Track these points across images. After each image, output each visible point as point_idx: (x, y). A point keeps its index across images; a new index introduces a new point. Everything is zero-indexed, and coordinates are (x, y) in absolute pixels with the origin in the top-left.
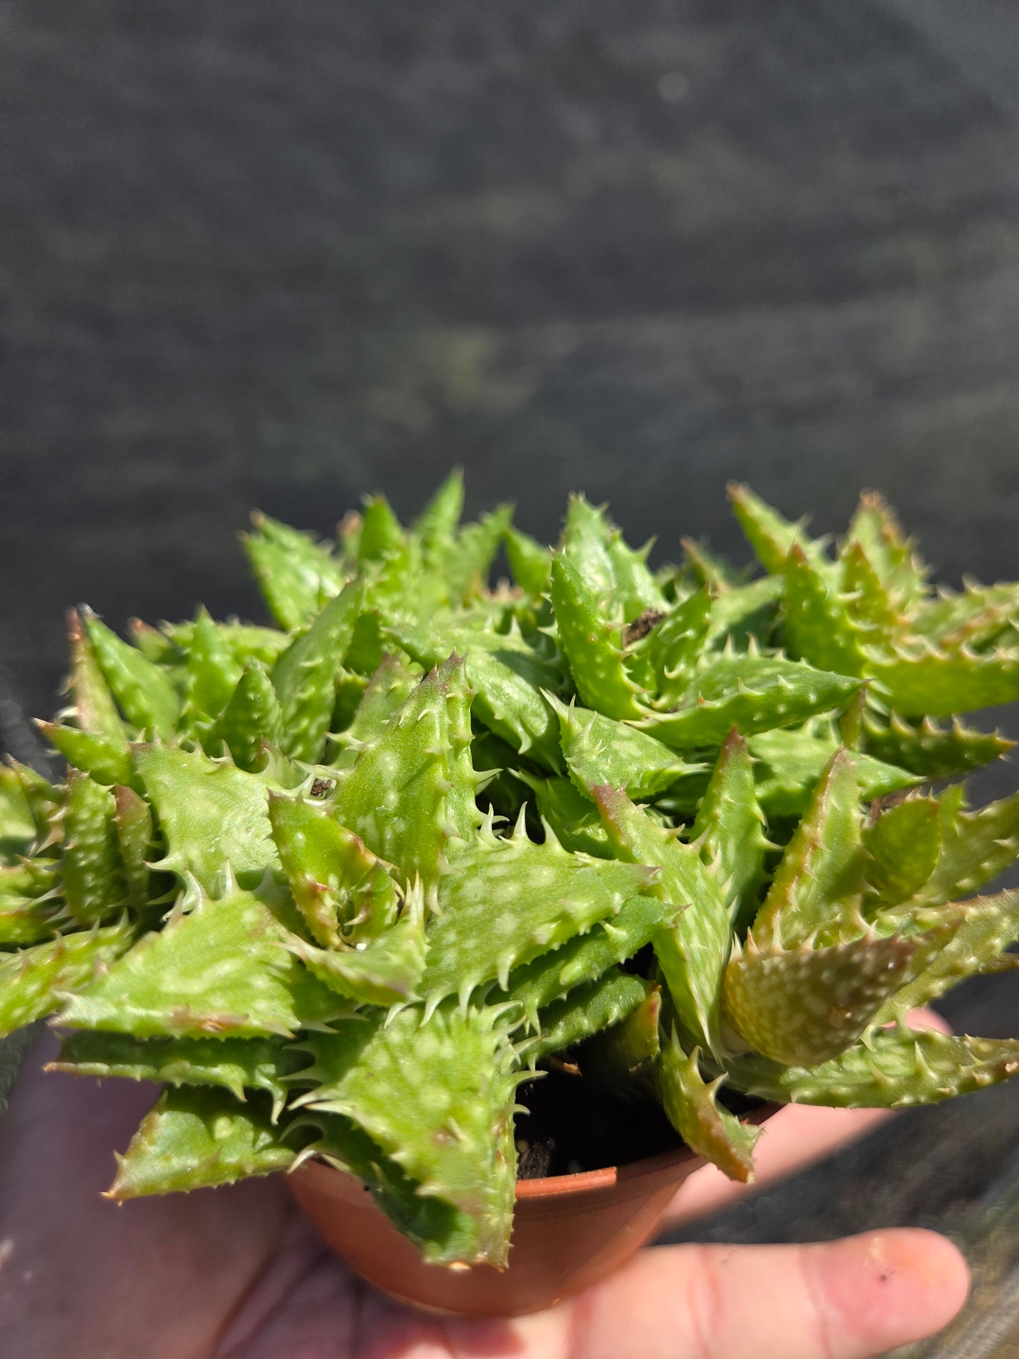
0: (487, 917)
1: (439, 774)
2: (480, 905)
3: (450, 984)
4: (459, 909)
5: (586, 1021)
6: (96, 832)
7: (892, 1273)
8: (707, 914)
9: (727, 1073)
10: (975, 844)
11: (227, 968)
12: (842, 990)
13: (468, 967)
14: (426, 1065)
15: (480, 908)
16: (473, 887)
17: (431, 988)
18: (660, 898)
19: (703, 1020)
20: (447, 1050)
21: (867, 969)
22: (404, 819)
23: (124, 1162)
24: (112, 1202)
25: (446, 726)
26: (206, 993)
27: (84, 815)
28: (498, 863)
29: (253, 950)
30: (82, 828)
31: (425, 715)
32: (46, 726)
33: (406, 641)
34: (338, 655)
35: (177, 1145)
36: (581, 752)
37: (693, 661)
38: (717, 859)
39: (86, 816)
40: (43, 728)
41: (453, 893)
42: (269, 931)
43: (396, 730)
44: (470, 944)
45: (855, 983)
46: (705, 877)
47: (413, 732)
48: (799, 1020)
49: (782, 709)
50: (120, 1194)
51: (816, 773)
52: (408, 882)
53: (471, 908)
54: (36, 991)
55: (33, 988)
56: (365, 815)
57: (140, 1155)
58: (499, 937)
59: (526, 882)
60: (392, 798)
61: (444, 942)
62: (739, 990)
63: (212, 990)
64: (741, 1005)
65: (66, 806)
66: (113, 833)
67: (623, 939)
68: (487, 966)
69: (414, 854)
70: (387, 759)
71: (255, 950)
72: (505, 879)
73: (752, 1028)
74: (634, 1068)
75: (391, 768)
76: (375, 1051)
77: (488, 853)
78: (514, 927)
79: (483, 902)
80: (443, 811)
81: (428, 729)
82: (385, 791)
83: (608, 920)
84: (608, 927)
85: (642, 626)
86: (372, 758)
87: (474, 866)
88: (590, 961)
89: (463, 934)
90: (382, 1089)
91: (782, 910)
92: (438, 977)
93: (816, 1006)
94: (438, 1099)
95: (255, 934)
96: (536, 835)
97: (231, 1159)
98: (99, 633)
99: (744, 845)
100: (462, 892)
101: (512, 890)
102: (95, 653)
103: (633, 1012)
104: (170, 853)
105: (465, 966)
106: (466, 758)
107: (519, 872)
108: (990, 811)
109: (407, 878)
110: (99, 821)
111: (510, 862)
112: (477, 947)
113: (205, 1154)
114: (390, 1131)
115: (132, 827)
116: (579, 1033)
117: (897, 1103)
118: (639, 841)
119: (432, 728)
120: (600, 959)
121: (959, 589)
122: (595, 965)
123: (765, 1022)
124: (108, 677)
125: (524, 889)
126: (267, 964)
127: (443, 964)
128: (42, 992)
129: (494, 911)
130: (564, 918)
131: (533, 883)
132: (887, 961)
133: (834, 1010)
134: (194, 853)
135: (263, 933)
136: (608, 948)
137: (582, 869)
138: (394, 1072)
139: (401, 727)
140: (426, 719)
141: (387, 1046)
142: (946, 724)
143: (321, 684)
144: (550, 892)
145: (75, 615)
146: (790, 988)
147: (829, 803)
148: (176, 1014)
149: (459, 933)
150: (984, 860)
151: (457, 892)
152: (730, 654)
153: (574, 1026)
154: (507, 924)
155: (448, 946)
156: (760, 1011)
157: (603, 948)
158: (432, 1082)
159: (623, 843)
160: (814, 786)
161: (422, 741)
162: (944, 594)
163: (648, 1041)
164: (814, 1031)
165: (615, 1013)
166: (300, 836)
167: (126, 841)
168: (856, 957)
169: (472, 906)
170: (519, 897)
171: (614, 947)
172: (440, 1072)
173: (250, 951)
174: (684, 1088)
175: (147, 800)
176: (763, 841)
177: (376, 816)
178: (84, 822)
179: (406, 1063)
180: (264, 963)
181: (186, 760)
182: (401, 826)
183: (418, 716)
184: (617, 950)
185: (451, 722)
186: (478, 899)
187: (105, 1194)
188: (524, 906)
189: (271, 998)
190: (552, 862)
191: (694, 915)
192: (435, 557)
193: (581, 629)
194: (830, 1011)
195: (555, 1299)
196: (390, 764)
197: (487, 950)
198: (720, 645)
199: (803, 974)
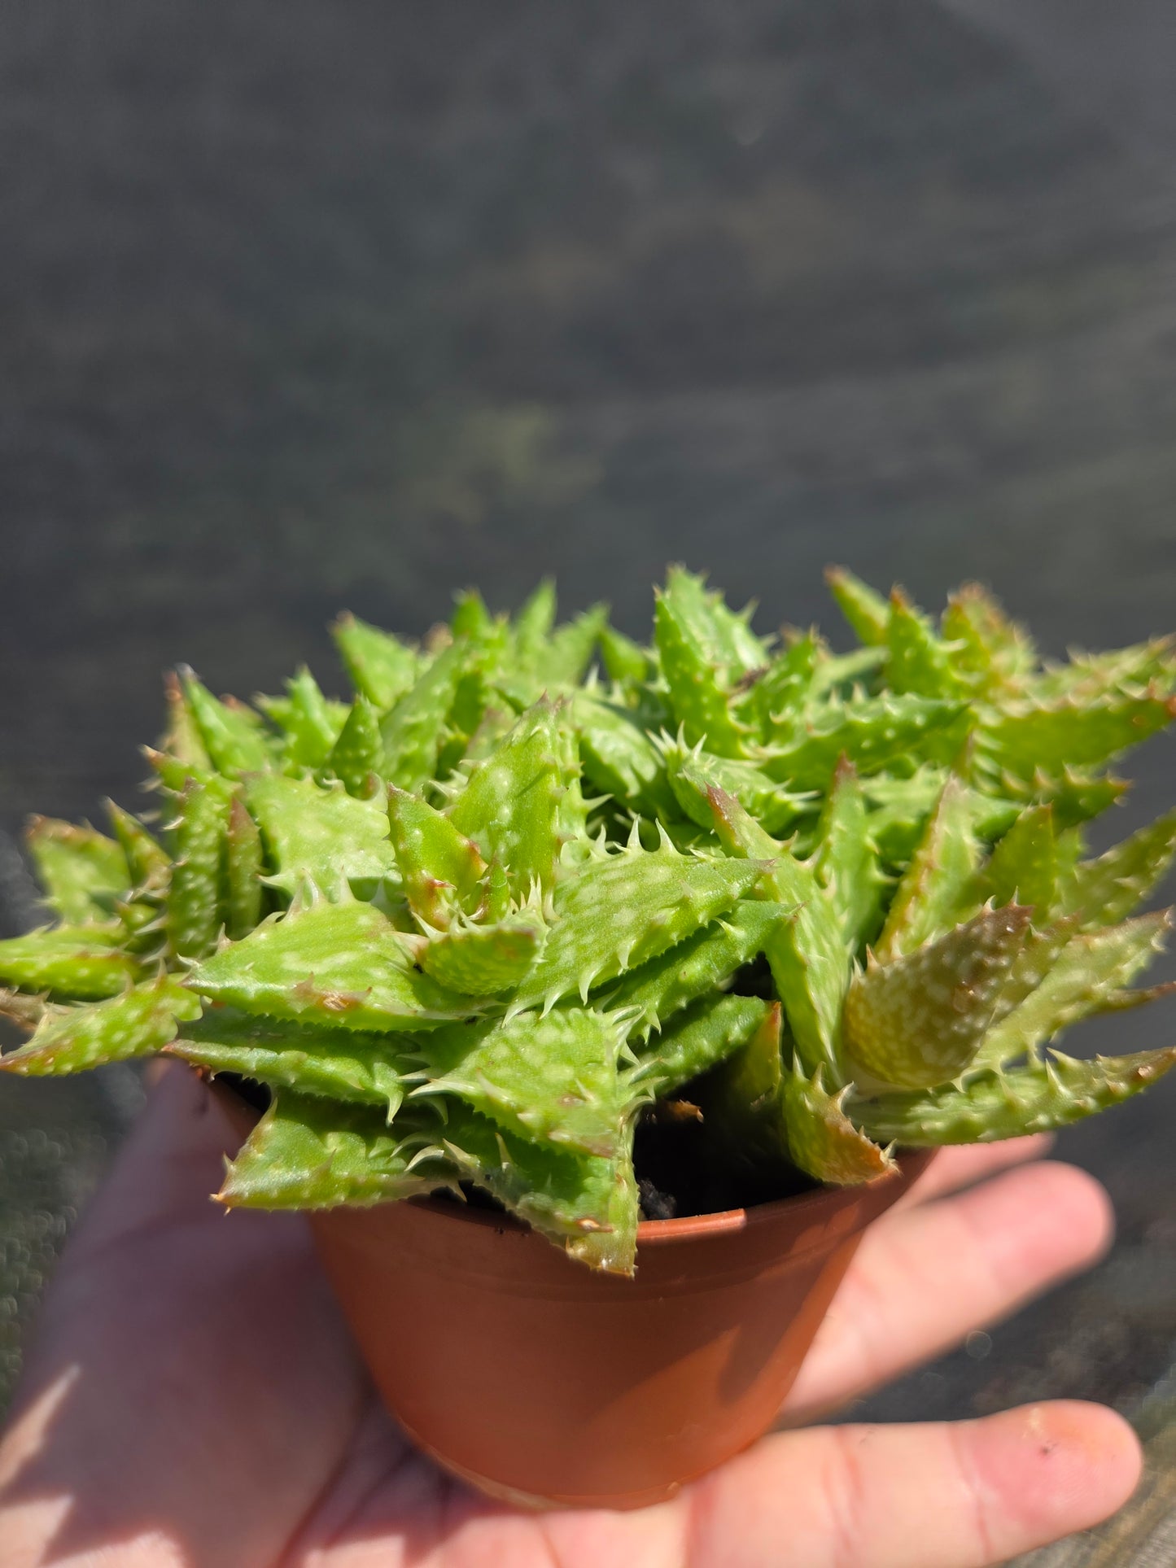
0: (605, 914)
1: (553, 783)
2: (597, 906)
3: (568, 980)
4: (575, 913)
5: (705, 1042)
6: (208, 850)
7: (1055, 1445)
8: (824, 935)
9: (853, 1083)
10: (1097, 892)
11: (345, 958)
12: (964, 967)
13: (587, 960)
14: (548, 1049)
15: (597, 909)
16: (590, 893)
17: (548, 987)
18: (776, 900)
19: (825, 1037)
20: (568, 1036)
21: (987, 939)
22: (518, 832)
23: (232, 1168)
24: (221, 1206)
25: (558, 743)
26: (327, 974)
27: (197, 828)
28: (613, 869)
29: (371, 947)
30: (194, 843)
31: (537, 732)
32: (157, 756)
33: (511, 693)
34: (440, 714)
35: (287, 1157)
36: (692, 768)
37: (800, 708)
38: (833, 886)
39: (200, 830)
40: (154, 758)
41: (568, 901)
42: (383, 935)
43: (508, 748)
44: (588, 939)
45: (976, 955)
46: (821, 899)
47: (526, 749)
48: (923, 1013)
49: (890, 734)
50: (227, 1198)
51: (927, 808)
52: (522, 896)
53: (588, 910)
54: (138, 1017)
55: (133, 1014)
56: (479, 830)
57: (249, 1163)
58: (618, 929)
59: (642, 880)
60: (506, 812)
61: (561, 943)
62: (861, 1008)
63: (334, 974)
64: (865, 1023)
65: (184, 816)
66: (225, 849)
67: (741, 939)
68: (606, 955)
69: (528, 866)
70: (501, 775)
71: (373, 948)
72: (621, 880)
73: (877, 1044)
74: (756, 1102)
75: (506, 783)
76: (494, 1045)
77: (602, 864)
78: (632, 917)
79: (600, 903)
80: (558, 820)
81: (541, 745)
82: (498, 806)
83: (726, 916)
84: (724, 924)
85: (748, 681)
86: (485, 775)
87: (590, 876)
88: (708, 961)
89: (580, 932)
90: (503, 1072)
91: (901, 931)
92: (556, 975)
93: (939, 993)
94: (563, 1073)
95: (371, 935)
96: (649, 843)
97: (343, 1173)
98: (197, 692)
99: (859, 880)
100: (578, 898)
101: (629, 888)
102: (194, 713)
103: (753, 1031)
104: (282, 871)
105: (583, 961)
106: (575, 787)
107: (635, 873)
108: (1110, 855)
109: (521, 892)
110: (211, 839)
111: (625, 866)
112: (595, 941)
113: (315, 1164)
114: (514, 1099)
115: (244, 846)
116: (699, 1056)
117: (1030, 1123)
118: (753, 844)
119: (543, 744)
120: (718, 959)
121: (1065, 660)
122: (713, 966)
123: (889, 1031)
124: (205, 735)
125: (641, 887)
126: (386, 959)
127: (561, 962)
128: (142, 1020)
129: (610, 907)
130: (684, 903)
131: (649, 881)
132: (1006, 925)
133: (957, 990)
134: (308, 868)
135: (379, 936)
136: (726, 947)
137: (698, 865)
138: (515, 1057)
139: (513, 745)
140: (537, 736)
141: (506, 1041)
142: (1057, 772)
143: (423, 741)
144: (667, 886)
145: (175, 677)
146: (912, 984)
147: (941, 829)
148: (299, 986)
149: (577, 932)
150: (1107, 902)
151: (573, 898)
152: (835, 704)
153: (692, 1048)
154: (626, 917)
155: (566, 946)
156: (884, 1021)
157: (721, 947)
158: (554, 1062)
159: (738, 843)
160: (926, 819)
161: (535, 756)
162: (1051, 670)
163: (770, 1061)
164: (939, 1022)
165: (736, 1033)
166: (417, 832)
167: (236, 861)
168: (975, 930)
169: (589, 908)
170: (636, 893)
171: (733, 945)
172: (563, 1054)
173: (367, 948)
174: (809, 1105)
175: (257, 824)
176: (877, 875)
177: (489, 831)
178: (199, 835)
179: (527, 1052)
180: (381, 959)
181: (295, 788)
182: (514, 839)
183: (531, 732)
184: (735, 948)
185: (562, 741)
186: (596, 899)
187: (214, 1196)
188: (641, 900)
189: (390, 987)
190: (668, 862)
191: (811, 928)
192: (529, 660)
193: (687, 669)
194: (953, 995)
195: (673, 1481)
196: (503, 780)
197: (606, 942)
198: (825, 697)
199: (924, 964)
